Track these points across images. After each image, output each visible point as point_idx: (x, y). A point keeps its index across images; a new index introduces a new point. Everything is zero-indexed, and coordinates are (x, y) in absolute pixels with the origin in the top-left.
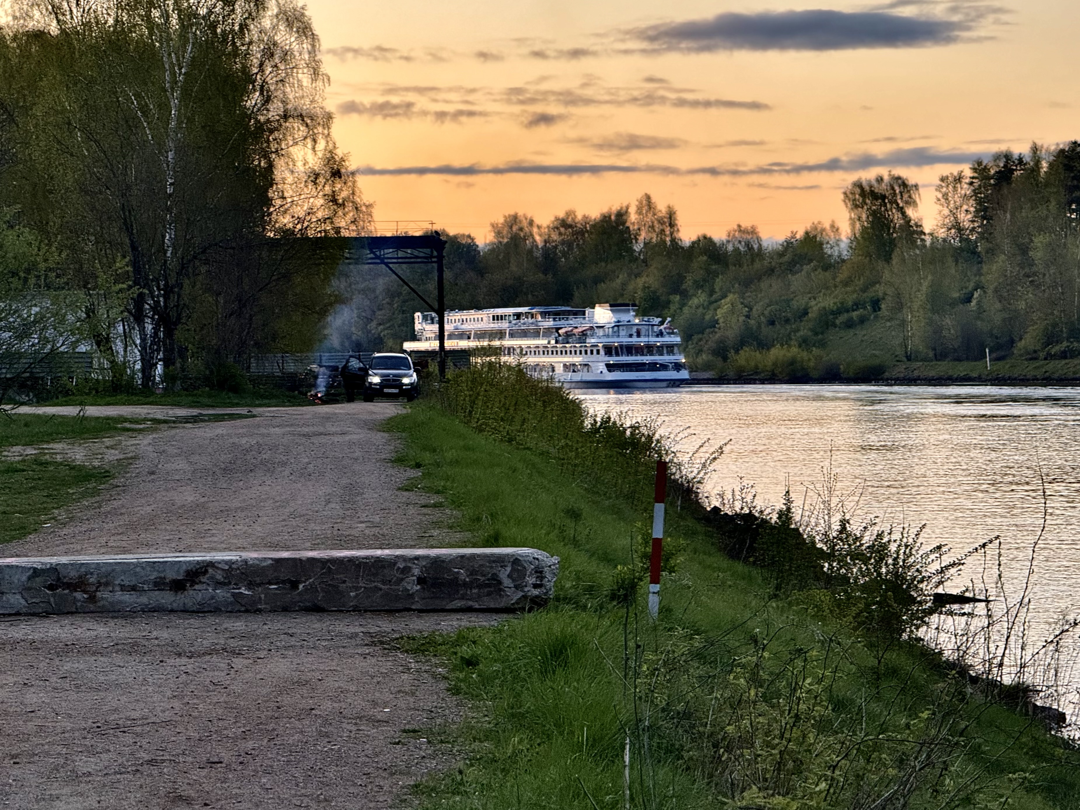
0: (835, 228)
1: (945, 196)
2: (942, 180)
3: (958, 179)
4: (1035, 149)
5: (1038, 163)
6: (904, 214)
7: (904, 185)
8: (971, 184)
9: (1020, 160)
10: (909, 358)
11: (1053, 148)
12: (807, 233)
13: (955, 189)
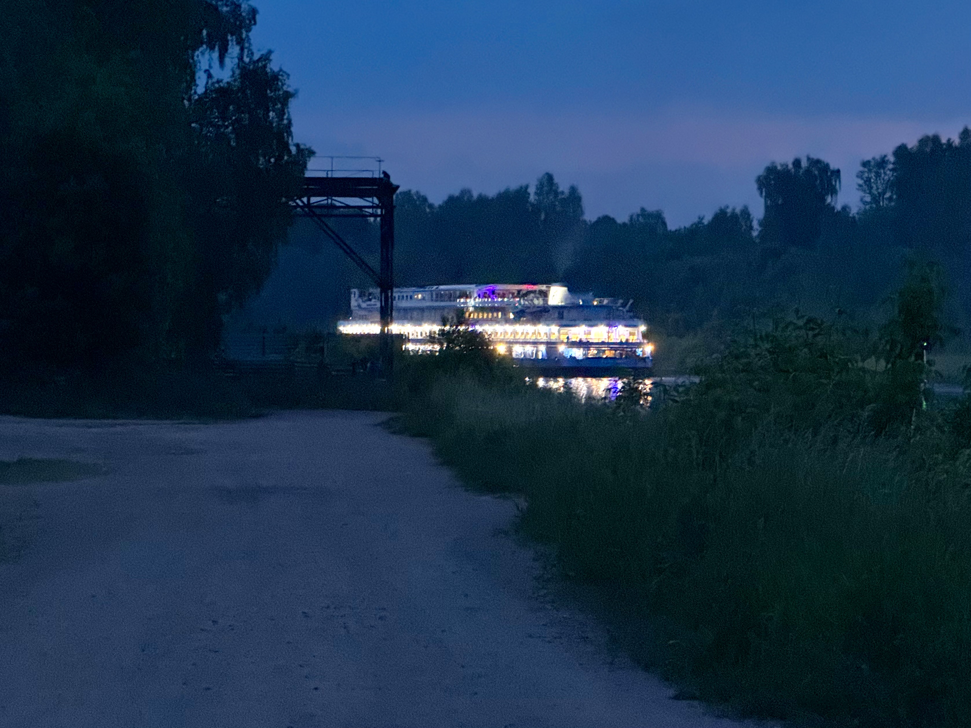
0: (746, 214)
2: (864, 164)
3: (882, 164)
7: (824, 168)
8: (894, 170)
9: (950, 144)
12: (715, 216)
13: (878, 175)
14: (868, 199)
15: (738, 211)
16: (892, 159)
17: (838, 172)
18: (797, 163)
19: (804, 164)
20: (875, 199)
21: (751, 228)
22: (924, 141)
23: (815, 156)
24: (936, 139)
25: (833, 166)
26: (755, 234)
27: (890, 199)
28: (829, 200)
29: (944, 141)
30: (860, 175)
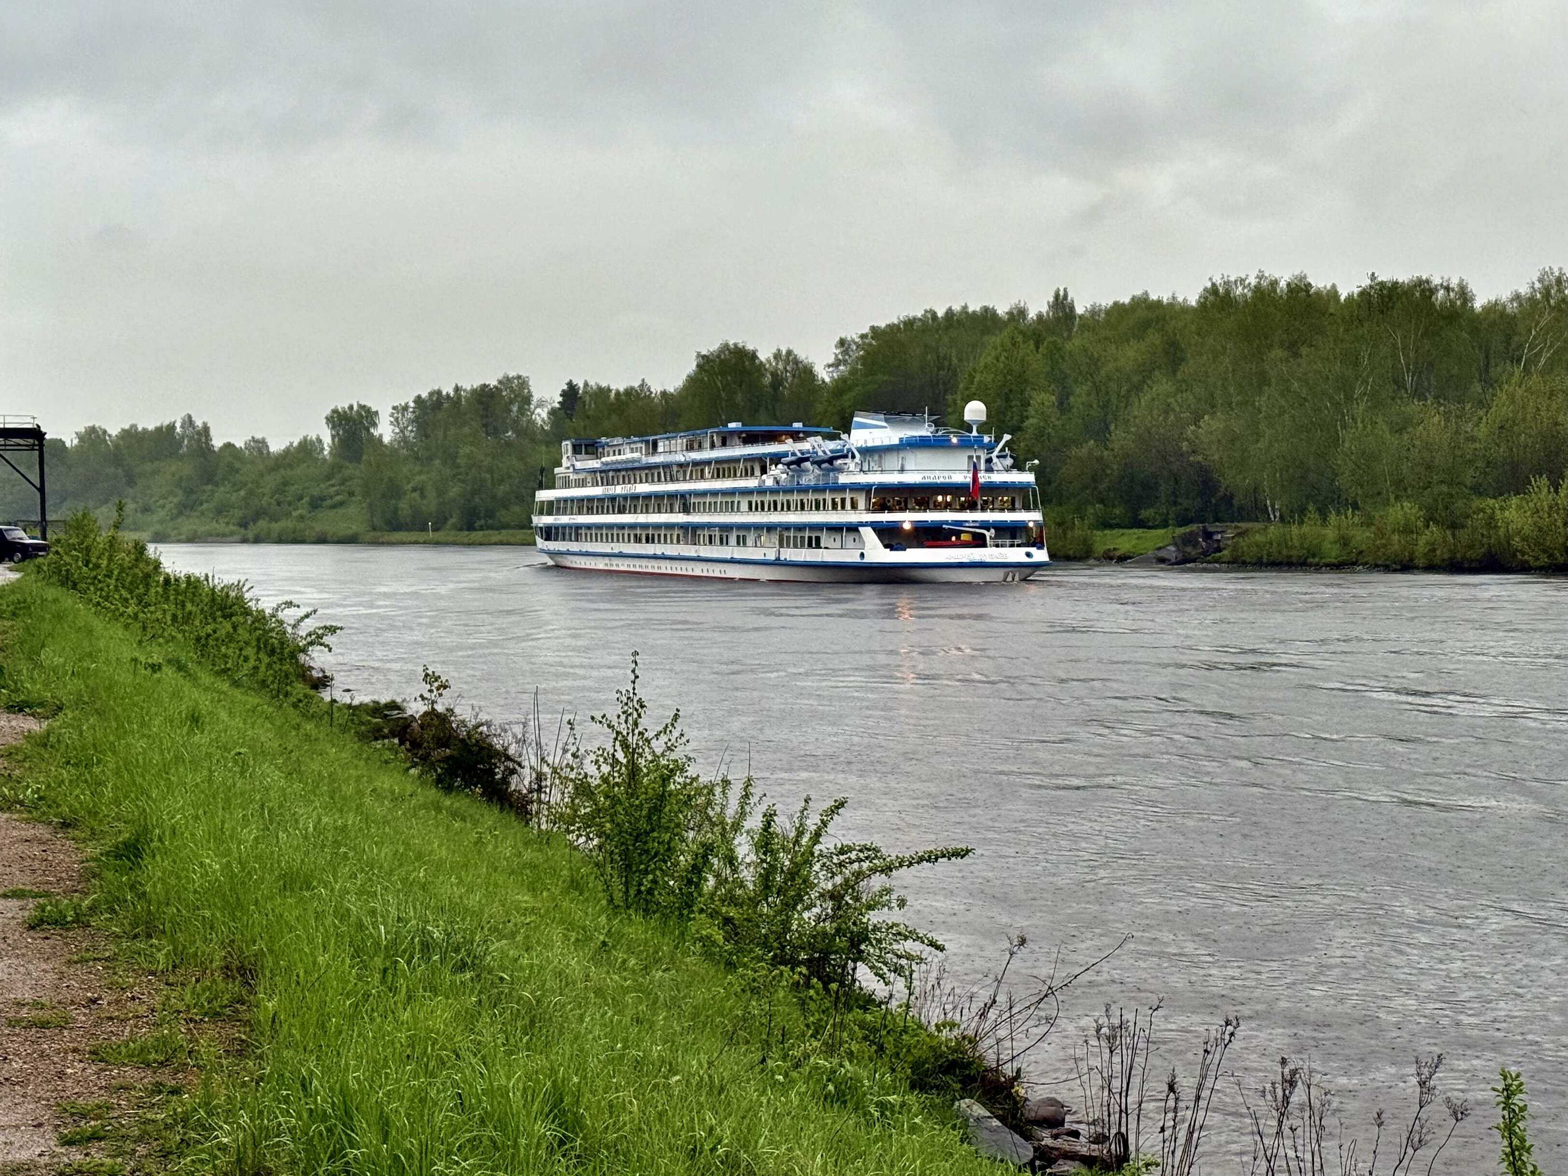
0: (319, 441)
1: (397, 419)
2: (394, 408)
3: (406, 408)
4: (457, 389)
5: (459, 397)
6: (368, 430)
7: (368, 410)
8: (414, 412)
9: (448, 395)
10: (375, 529)
11: (469, 388)
12: (300, 443)
13: (403, 415)
14: (397, 430)
15: (314, 438)
16: (412, 405)
17: (377, 413)
18: (351, 407)
19: (355, 408)
20: (402, 431)
21: (323, 449)
22: (431, 394)
23: (362, 403)
24: (439, 392)
25: (374, 409)
26: (326, 453)
27: (412, 431)
28: (372, 430)
29: (444, 393)
30: (392, 415)
